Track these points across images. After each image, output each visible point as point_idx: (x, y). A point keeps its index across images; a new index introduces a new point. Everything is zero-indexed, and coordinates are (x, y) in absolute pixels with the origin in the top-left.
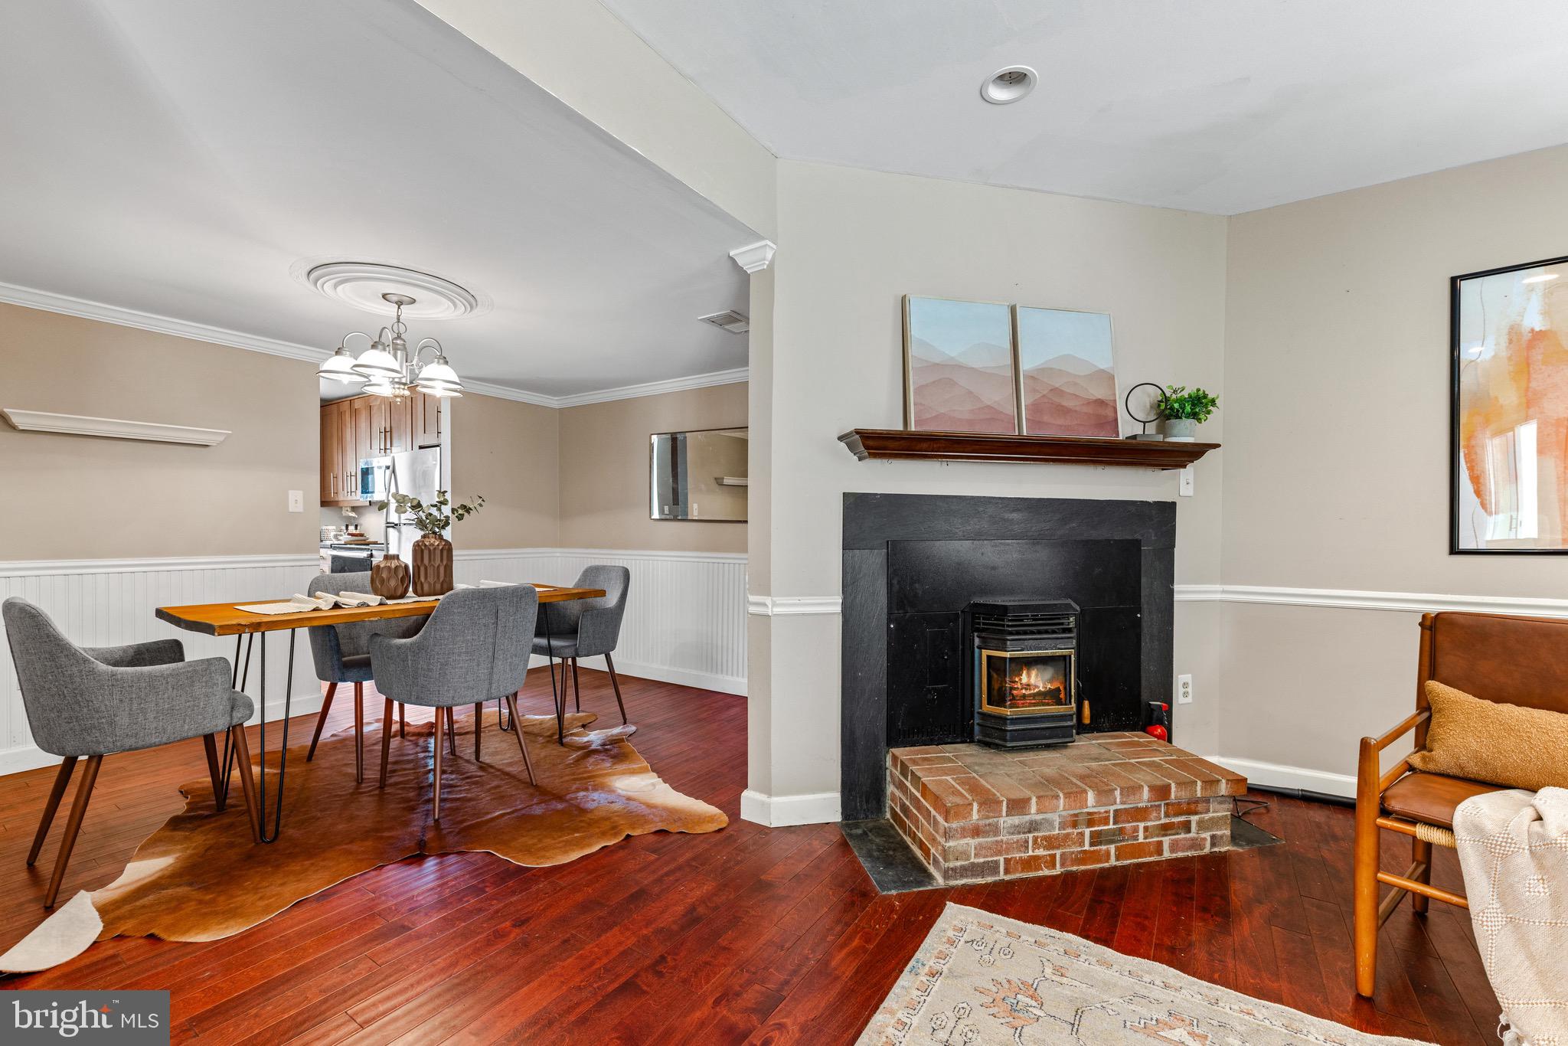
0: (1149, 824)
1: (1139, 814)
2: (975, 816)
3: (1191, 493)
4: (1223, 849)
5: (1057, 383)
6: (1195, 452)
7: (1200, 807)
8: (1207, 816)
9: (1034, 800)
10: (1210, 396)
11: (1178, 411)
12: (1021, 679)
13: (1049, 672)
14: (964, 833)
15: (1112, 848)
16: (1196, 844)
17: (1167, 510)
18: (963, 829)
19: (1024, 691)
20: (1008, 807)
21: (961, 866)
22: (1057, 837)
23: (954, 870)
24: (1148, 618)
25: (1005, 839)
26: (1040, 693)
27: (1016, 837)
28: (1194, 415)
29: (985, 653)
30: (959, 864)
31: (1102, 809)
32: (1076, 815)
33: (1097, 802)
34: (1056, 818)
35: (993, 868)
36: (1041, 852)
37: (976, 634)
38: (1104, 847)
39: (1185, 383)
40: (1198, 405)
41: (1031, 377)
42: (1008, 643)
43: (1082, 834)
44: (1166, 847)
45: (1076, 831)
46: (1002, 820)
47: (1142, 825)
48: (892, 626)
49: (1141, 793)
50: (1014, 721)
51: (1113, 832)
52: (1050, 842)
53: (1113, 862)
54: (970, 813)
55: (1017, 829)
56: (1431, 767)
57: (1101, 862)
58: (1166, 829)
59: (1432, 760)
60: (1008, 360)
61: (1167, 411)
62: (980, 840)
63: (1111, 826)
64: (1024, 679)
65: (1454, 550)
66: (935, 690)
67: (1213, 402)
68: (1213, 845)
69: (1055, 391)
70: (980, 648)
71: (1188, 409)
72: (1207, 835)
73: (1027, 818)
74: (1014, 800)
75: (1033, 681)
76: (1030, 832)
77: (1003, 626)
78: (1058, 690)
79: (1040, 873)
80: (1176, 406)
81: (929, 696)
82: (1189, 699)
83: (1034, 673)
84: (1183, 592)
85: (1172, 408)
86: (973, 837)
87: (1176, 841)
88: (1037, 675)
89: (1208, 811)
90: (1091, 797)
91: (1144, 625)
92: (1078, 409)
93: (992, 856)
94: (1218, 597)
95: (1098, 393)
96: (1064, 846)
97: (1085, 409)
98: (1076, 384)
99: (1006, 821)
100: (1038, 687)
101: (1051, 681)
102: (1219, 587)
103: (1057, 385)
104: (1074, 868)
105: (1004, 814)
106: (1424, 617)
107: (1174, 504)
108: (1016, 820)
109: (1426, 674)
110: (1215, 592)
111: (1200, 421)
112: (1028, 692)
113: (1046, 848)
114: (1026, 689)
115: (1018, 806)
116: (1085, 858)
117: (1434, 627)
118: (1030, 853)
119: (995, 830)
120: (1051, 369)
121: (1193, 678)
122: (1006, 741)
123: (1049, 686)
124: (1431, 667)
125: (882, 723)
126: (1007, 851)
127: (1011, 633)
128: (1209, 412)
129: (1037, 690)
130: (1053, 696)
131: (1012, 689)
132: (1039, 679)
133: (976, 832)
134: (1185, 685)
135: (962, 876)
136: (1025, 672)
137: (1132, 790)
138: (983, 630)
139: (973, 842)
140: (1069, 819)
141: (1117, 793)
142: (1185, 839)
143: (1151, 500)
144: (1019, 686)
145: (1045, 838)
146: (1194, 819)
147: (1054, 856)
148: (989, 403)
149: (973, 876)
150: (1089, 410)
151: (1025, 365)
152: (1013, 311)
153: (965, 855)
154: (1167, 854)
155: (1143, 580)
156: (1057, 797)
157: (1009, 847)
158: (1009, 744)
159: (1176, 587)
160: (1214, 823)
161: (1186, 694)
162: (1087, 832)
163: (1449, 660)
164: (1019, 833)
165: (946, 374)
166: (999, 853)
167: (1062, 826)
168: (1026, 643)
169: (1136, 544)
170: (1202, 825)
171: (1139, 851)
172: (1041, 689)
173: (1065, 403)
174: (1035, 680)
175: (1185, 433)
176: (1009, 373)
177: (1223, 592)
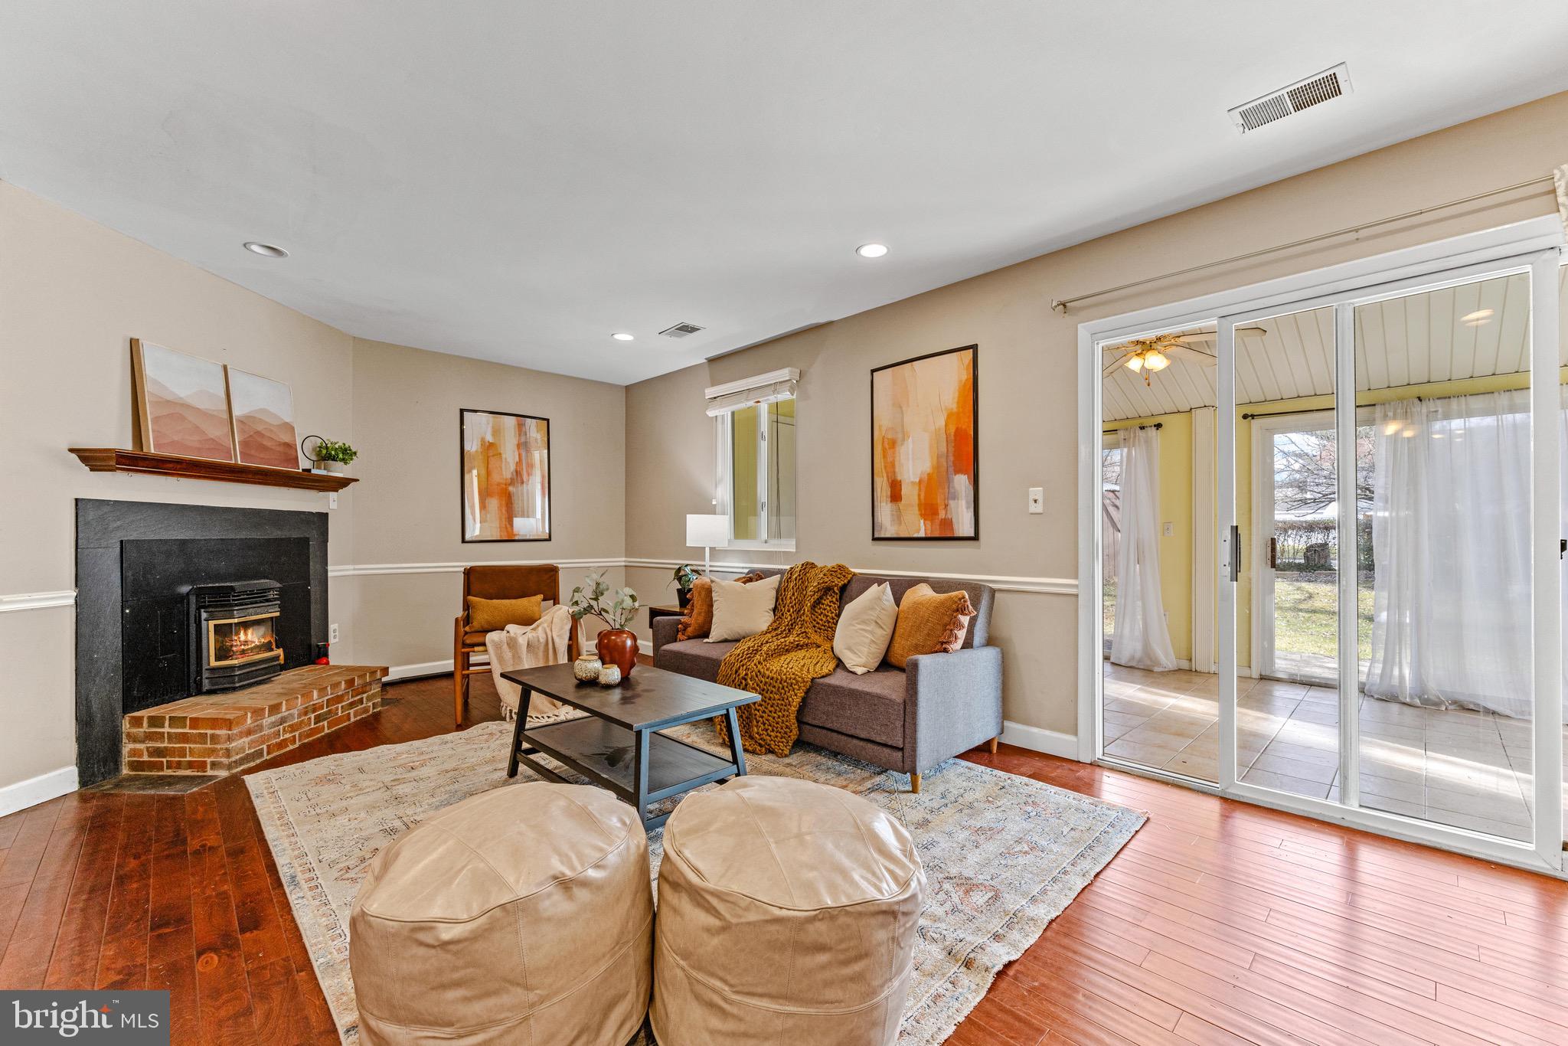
0: (344, 704)
1: (339, 699)
2: (249, 721)
3: (336, 507)
4: (378, 710)
5: (260, 428)
6: (343, 483)
7: (368, 688)
8: (370, 693)
9: (284, 702)
10: (354, 450)
11: (334, 456)
12: (239, 638)
13: (262, 630)
14: (241, 735)
15: (325, 723)
16: (366, 710)
17: (323, 517)
18: (241, 732)
19: (243, 647)
20: (269, 711)
21: (240, 758)
22: (296, 724)
23: (235, 762)
24: (314, 588)
25: (266, 733)
26: (257, 647)
27: (272, 730)
28: (344, 460)
29: (212, 623)
30: (238, 757)
31: (320, 701)
32: (306, 707)
33: (318, 696)
34: (295, 712)
35: (260, 753)
36: (287, 736)
37: (202, 610)
38: (321, 724)
39: (337, 438)
40: (346, 454)
41: (241, 422)
42: (235, 612)
43: (310, 718)
44: (352, 715)
45: (306, 717)
46: (264, 721)
47: (340, 705)
48: (128, 611)
49: (341, 686)
50: (241, 667)
51: (326, 713)
52: (293, 728)
53: (326, 731)
54: (246, 720)
55: (274, 725)
56: (473, 630)
57: (320, 733)
58: (352, 705)
59: (473, 626)
60: (225, 407)
61: (326, 455)
62: (252, 737)
63: (325, 710)
64: (242, 637)
65: (464, 541)
66: (165, 659)
67: (355, 453)
68: (374, 708)
69: (258, 433)
70: (207, 620)
71: (341, 456)
72: (370, 704)
73: (279, 716)
74: (272, 705)
75: (250, 637)
76: (281, 725)
77: (230, 601)
78: (270, 642)
79: (288, 749)
80: (333, 453)
81: (161, 665)
82: (337, 640)
83: (250, 632)
84: (333, 571)
85: (330, 454)
86: (247, 736)
87: (357, 710)
88: (252, 634)
89: (371, 690)
90: (315, 694)
91: (312, 594)
92: (273, 448)
93: (259, 746)
94: (351, 573)
95: (285, 438)
96: (301, 728)
97: (279, 449)
98: (271, 431)
99: (268, 720)
100: (254, 642)
101: (264, 636)
102: (351, 567)
103: (259, 429)
104: (306, 741)
105: (267, 716)
106: (465, 569)
107: (327, 514)
108: (273, 719)
109: (466, 593)
110: (349, 570)
111: (346, 463)
112: (246, 647)
113: (291, 732)
114: (244, 645)
115: (275, 709)
116: (313, 732)
117: (469, 573)
118: (282, 738)
119: (260, 728)
120: (255, 417)
121: (339, 627)
122: (234, 683)
123: (263, 640)
124: (468, 591)
125: (118, 695)
126: (268, 740)
127: (236, 605)
128: (352, 459)
129: (253, 645)
130: (268, 647)
131: (232, 646)
132: (255, 635)
133: (249, 733)
134: (334, 631)
135: (241, 765)
136: (242, 632)
137: (336, 685)
138: (209, 606)
139: (247, 739)
140: (303, 711)
141: (329, 688)
142: (361, 709)
143: (314, 511)
144: (239, 643)
145: (289, 726)
146: (365, 695)
147: (294, 736)
148: (212, 437)
149: (248, 762)
150: (281, 449)
151: (236, 412)
152: (225, 368)
153: (243, 749)
154: (353, 720)
155: (311, 564)
156: (297, 698)
157: (269, 737)
158: (237, 685)
159: (330, 568)
160: (374, 696)
161: (335, 637)
162: (313, 716)
163: (475, 587)
164: (275, 727)
165: (177, 410)
166: (263, 743)
167: (299, 716)
168: (248, 611)
169: (306, 540)
170: (369, 699)
171: (340, 720)
172: (257, 643)
173: (265, 443)
174: (253, 637)
175: (339, 470)
176: (226, 416)
177: (354, 569)
